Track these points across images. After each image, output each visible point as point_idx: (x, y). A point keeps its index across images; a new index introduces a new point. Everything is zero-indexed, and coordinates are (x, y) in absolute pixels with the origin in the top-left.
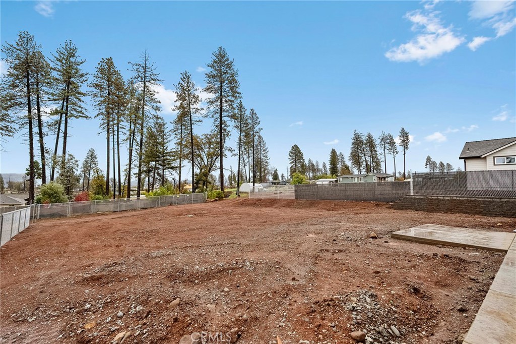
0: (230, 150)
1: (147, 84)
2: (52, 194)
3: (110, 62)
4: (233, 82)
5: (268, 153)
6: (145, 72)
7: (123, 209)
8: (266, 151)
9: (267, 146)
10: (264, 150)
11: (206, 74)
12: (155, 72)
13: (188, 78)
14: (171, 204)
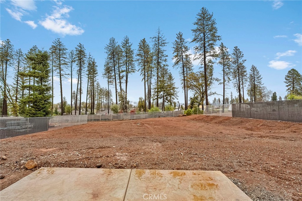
0: (217, 80)
1: (160, 47)
2: (115, 110)
3: (144, 41)
4: (213, 29)
5: (262, 80)
6: (159, 41)
7: (135, 118)
8: (260, 78)
9: (260, 73)
10: (258, 77)
11: (192, 30)
12: (164, 39)
13: (181, 36)
14: (159, 117)
